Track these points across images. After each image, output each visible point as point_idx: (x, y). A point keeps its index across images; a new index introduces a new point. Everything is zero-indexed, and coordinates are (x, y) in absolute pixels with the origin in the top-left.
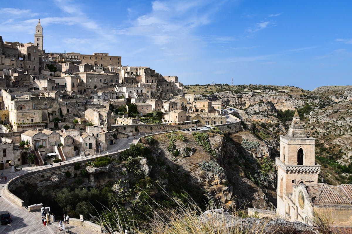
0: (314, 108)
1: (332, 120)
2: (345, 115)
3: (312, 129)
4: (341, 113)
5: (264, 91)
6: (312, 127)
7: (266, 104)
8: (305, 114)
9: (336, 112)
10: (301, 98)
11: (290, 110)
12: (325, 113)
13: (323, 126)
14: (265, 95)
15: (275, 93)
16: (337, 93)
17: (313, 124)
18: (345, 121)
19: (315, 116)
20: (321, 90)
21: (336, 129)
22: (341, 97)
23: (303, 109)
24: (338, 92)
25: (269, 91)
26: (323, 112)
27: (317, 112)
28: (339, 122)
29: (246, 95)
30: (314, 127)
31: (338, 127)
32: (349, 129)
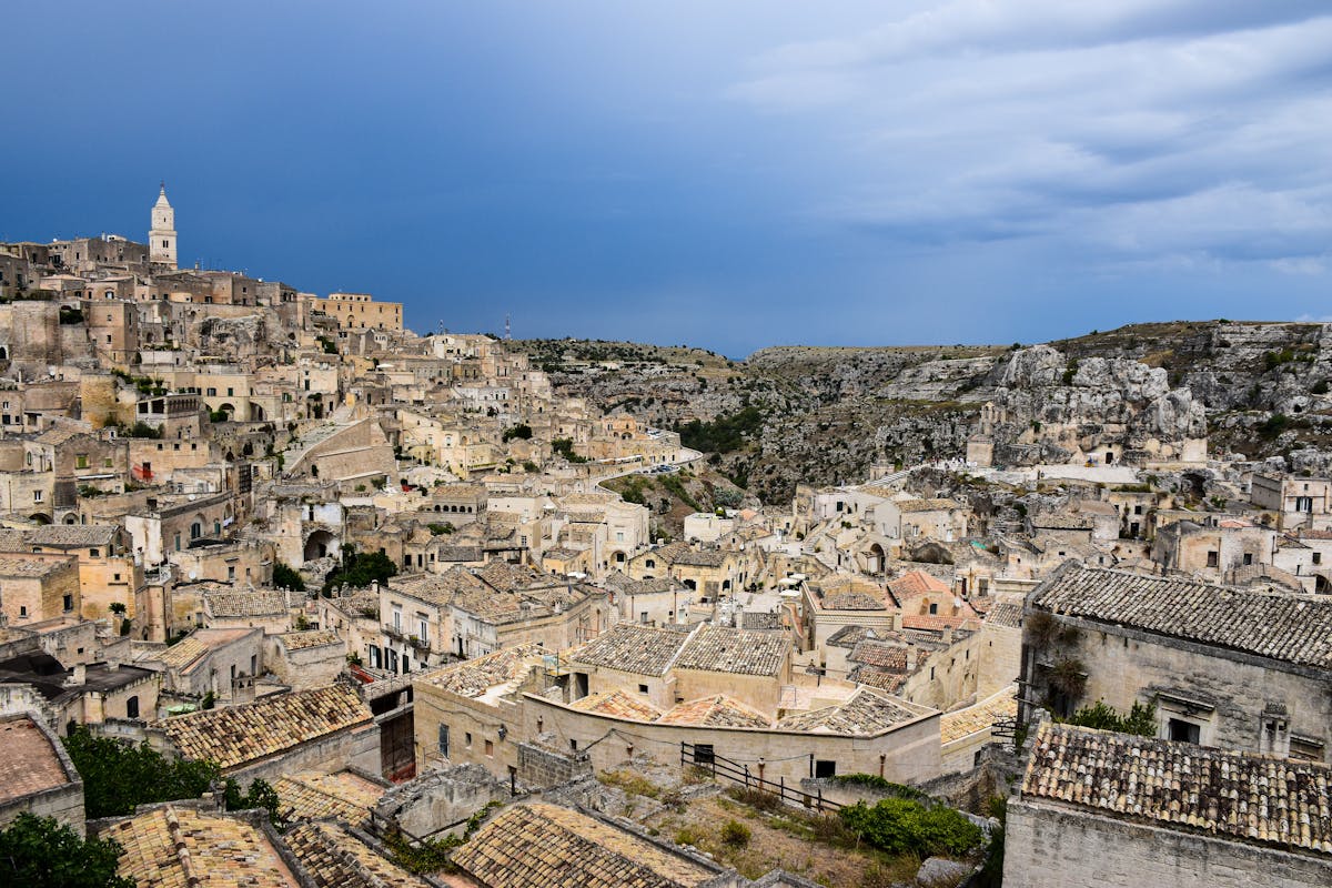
0: (767, 417)
1: (817, 448)
2: (846, 437)
3: (770, 472)
4: (838, 430)
5: (628, 366)
6: (768, 467)
7: (644, 405)
8: (743, 433)
9: (825, 428)
10: (732, 389)
11: (704, 421)
12: (799, 430)
13: (795, 465)
14: (633, 377)
15: (661, 372)
16: (815, 371)
17: (772, 459)
18: (845, 451)
19: (777, 439)
20: (771, 357)
21: (825, 471)
22: (825, 380)
23: (735, 419)
24: (819, 368)
25: (644, 366)
26: (796, 427)
27: (781, 428)
28: (834, 452)
29: (579, 377)
30: (774, 467)
31: (831, 465)
32: (855, 470)
